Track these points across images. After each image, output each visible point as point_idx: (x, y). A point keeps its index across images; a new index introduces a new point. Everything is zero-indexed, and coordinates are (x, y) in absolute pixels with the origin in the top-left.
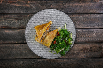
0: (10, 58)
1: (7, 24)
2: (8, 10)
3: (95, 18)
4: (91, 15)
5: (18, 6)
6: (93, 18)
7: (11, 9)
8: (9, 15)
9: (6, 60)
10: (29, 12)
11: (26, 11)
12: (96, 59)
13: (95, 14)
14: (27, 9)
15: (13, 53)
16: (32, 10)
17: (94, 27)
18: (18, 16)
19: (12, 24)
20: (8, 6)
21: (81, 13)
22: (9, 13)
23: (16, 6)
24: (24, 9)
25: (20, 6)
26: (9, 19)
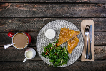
0: (17, 60)
1: (14, 27)
2: (16, 14)
3: (99, 21)
4: (95, 18)
5: (25, 10)
6: (96, 22)
7: (18, 12)
8: (17, 19)
9: (14, 62)
10: (36, 16)
11: (32, 15)
12: (99, 61)
13: (98, 17)
14: (34, 13)
15: (21, 55)
16: (38, 13)
17: (97, 30)
18: (25, 19)
19: (20, 27)
20: (16, 10)
21: (85, 16)
22: (17, 16)
23: (23, 10)
24: (31, 13)
25: (27, 10)
26: (16, 23)
